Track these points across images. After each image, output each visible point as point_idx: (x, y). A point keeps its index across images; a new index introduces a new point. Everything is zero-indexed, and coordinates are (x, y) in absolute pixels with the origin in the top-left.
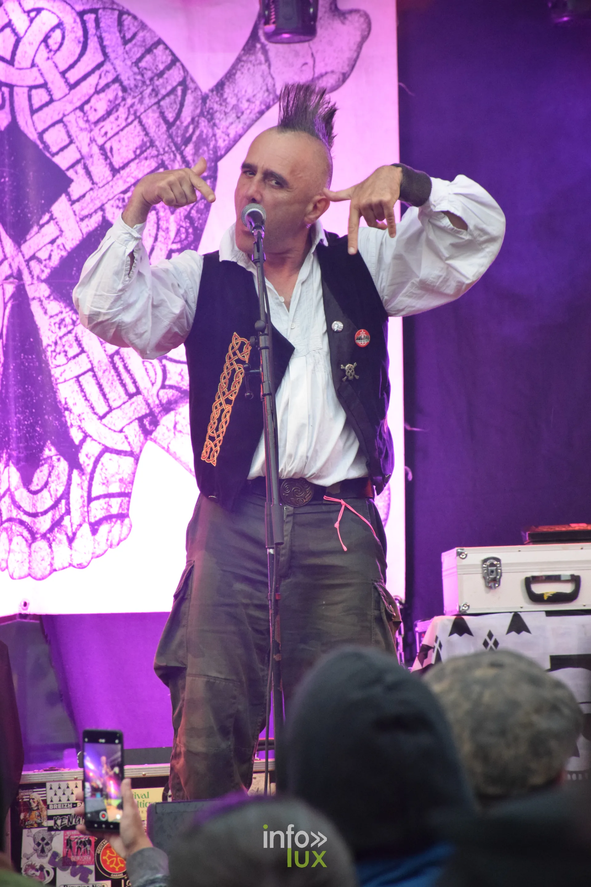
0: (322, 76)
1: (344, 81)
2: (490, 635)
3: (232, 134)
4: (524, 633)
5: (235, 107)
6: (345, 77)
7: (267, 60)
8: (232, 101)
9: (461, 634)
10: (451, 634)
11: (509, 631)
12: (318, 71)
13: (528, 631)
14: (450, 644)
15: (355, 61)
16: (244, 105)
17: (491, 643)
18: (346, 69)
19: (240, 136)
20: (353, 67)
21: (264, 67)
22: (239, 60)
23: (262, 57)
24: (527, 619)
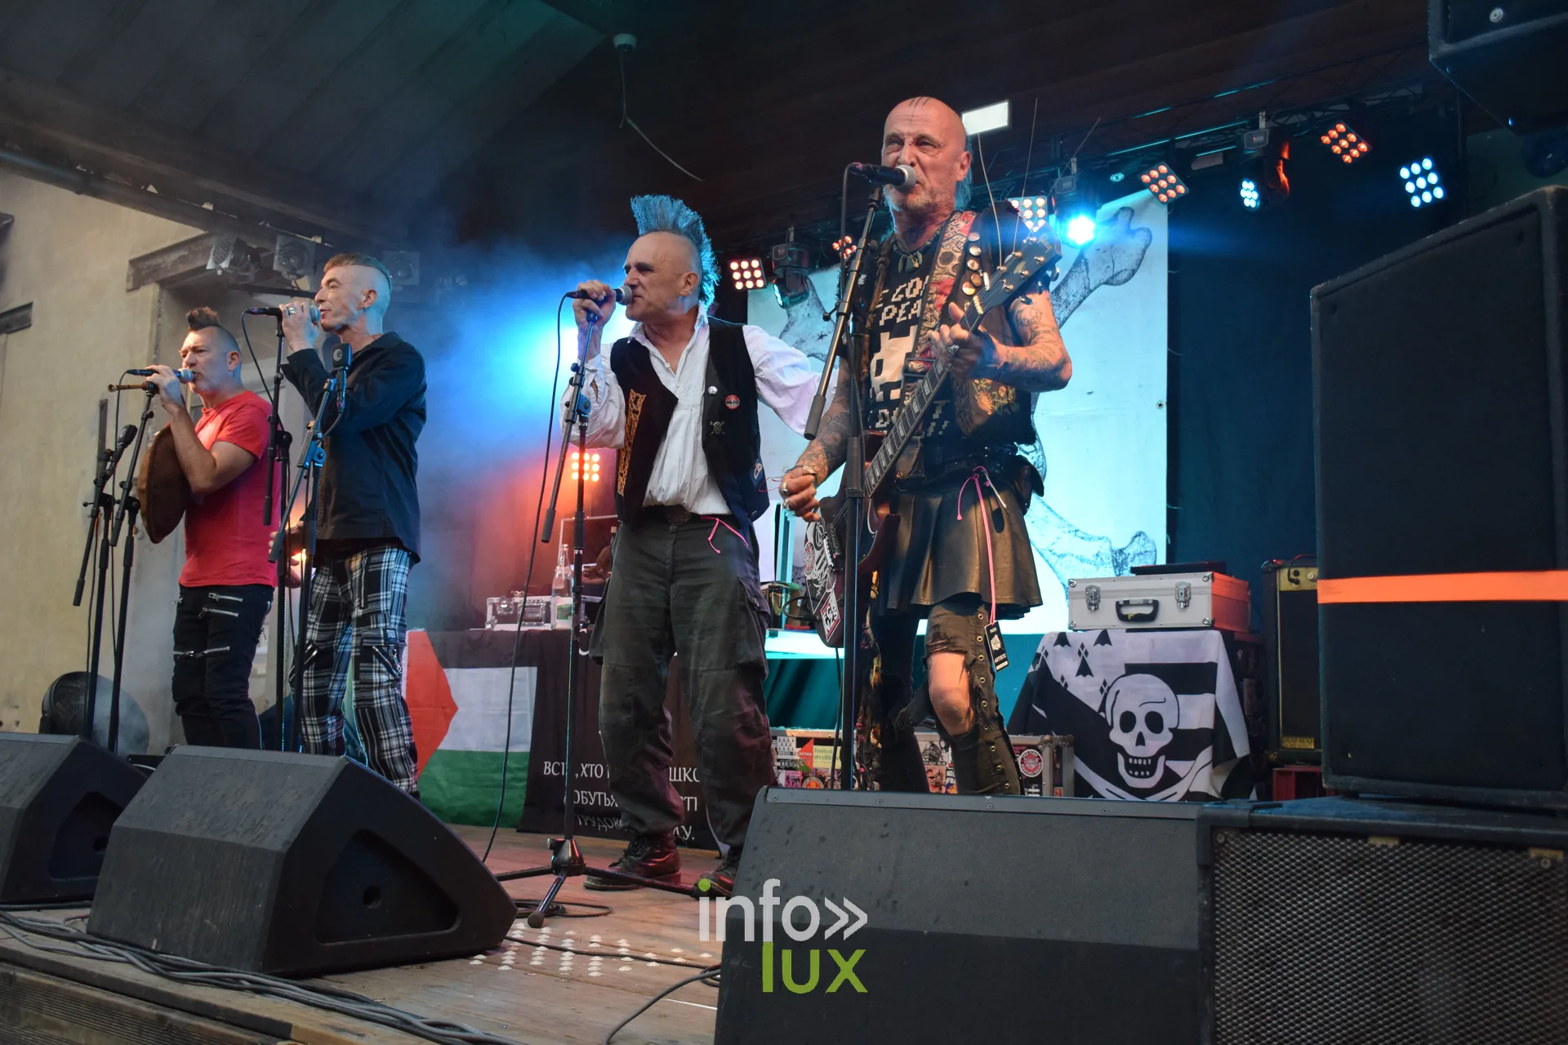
0: (1119, 273)
1: (1133, 275)
2: (1082, 646)
3: (1062, 317)
4: (1107, 645)
5: (1066, 301)
6: (1134, 272)
7: (1087, 269)
8: (1064, 297)
9: (1063, 645)
10: (1056, 644)
11: (1096, 644)
12: (1116, 270)
13: (1110, 643)
14: (1055, 653)
15: (1141, 261)
16: (1071, 298)
17: (1083, 652)
18: (1135, 267)
19: (1067, 318)
20: (1139, 265)
21: (1085, 273)
22: (1071, 271)
23: (1084, 268)
24: (1112, 635)
